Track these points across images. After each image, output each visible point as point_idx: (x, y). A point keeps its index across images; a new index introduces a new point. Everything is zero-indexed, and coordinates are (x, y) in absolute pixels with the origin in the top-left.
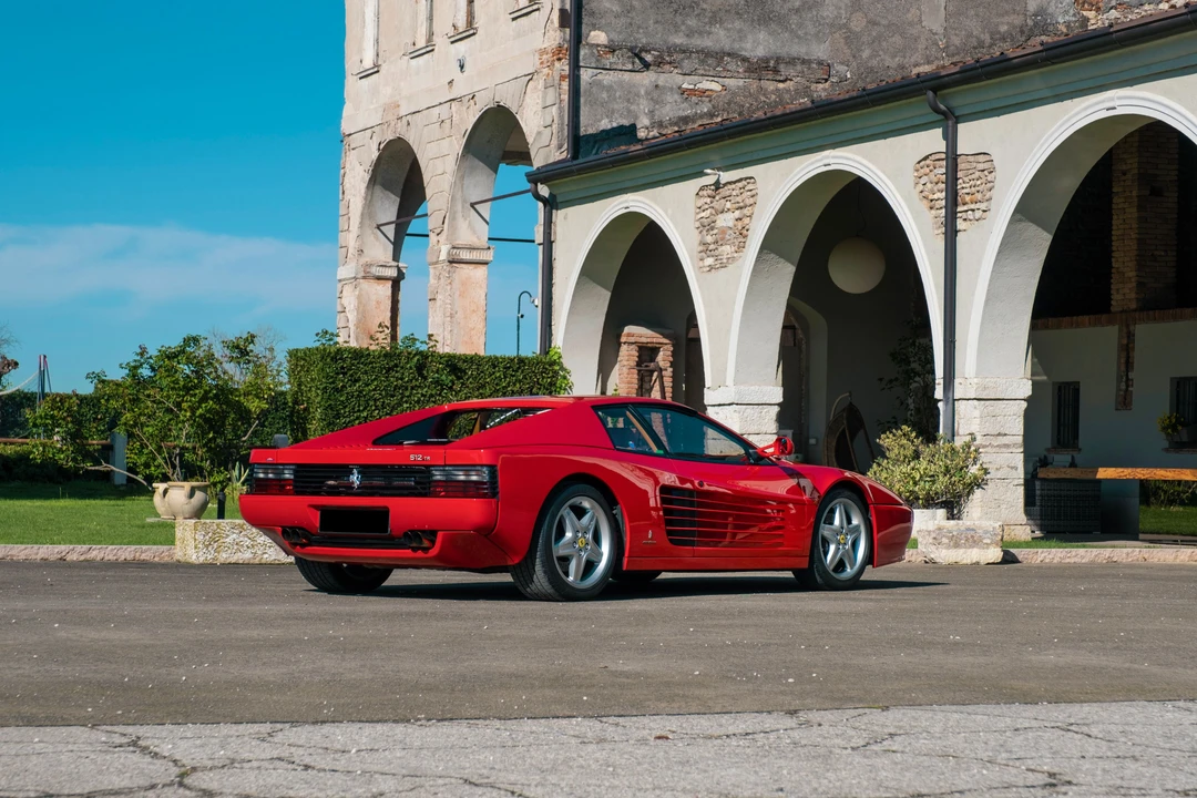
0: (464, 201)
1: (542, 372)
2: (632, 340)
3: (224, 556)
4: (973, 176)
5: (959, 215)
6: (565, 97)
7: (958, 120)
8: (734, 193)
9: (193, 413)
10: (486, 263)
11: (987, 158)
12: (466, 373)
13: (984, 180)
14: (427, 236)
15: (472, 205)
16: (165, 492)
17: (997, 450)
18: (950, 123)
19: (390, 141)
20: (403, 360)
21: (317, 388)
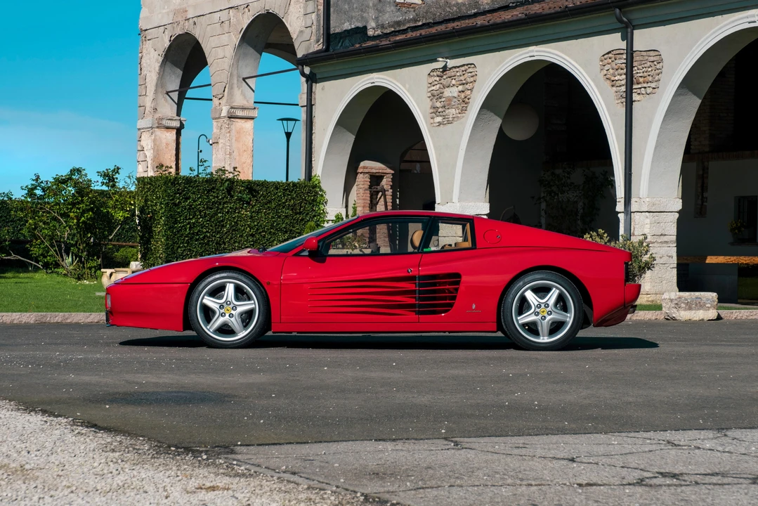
0: (238, 77)
1: (308, 193)
2: (366, 171)
4: (646, 65)
5: (634, 91)
6: (321, 8)
7: (635, 28)
8: (458, 74)
9: (78, 220)
10: (252, 118)
11: (657, 53)
12: (259, 193)
13: (653, 68)
14: (211, 100)
15: (244, 79)
16: (111, 275)
17: (660, 244)
18: (629, 30)
19: (180, 35)
20: (218, 185)
21: (161, 203)
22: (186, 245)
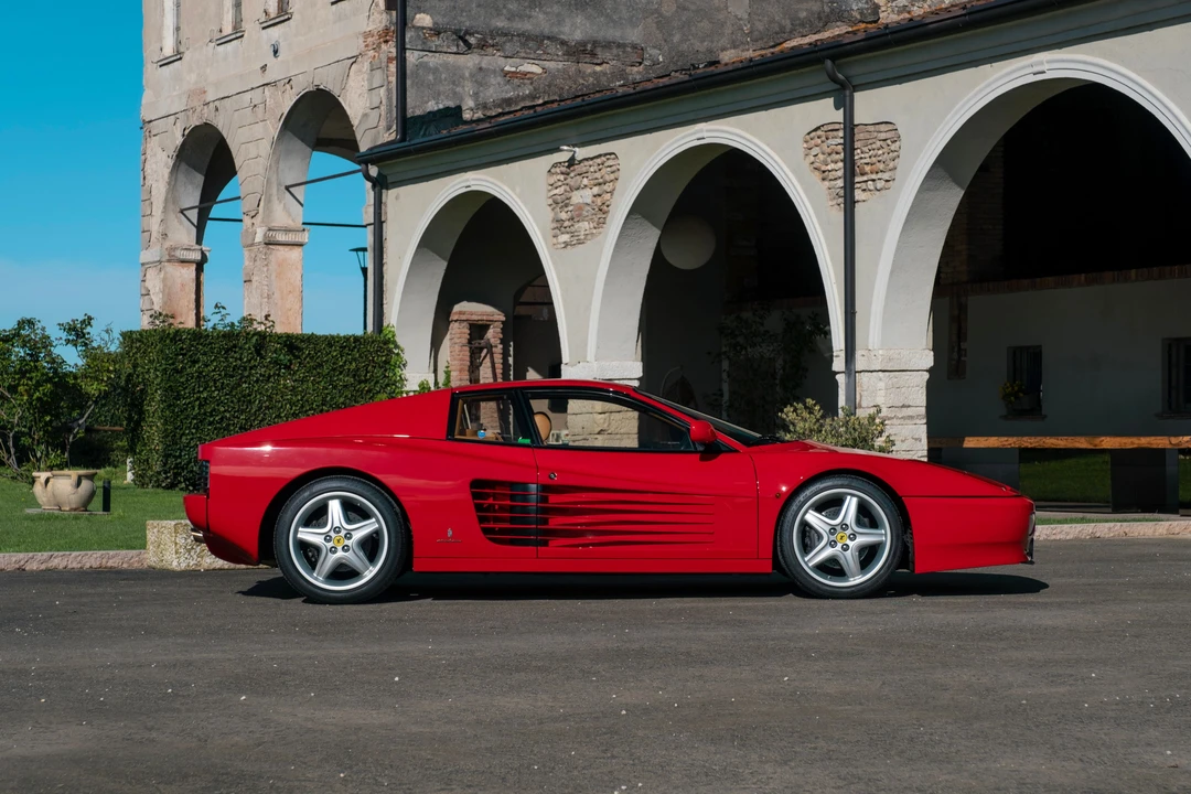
0: (279, 184)
1: (377, 351)
2: (464, 317)
3: (208, 561)
4: (874, 146)
5: (857, 186)
6: (393, 79)
7: (857, 88)
8: (592, 169)
10: (301, 245)
11: (890, 127)
12: (303, 353)
13: (886, 150)
14: (241, 221)
15: (287, 188)
16: (47, 481)
17: (902, 421)
18: (848, 92)
19: (196, 127)
20: (242, 341)
21: (156, 370)
22: (194, 431)
